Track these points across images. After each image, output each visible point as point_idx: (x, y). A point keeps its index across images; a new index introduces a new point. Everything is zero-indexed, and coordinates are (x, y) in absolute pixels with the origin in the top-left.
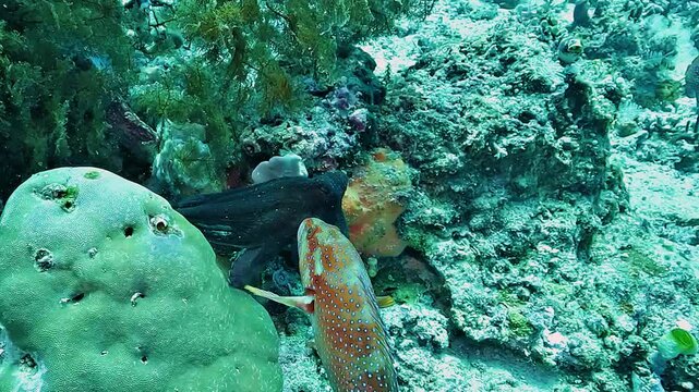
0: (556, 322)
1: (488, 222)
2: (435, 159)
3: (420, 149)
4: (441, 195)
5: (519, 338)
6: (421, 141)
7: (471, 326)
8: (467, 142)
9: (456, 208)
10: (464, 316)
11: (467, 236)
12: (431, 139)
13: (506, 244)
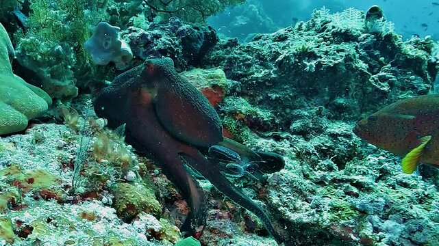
0: (388, 210)
1: (306, 125)
2: (253, 73)
3: (240, 67)
4: (261, 102)
5: (342, 222)
6: (241, 61)
7: (288, 206)
8: (280, 59)
9: (275, 114)
10: (279, 196)
11: (287, 138)
12: (249, 60)
13: (328, 145)
